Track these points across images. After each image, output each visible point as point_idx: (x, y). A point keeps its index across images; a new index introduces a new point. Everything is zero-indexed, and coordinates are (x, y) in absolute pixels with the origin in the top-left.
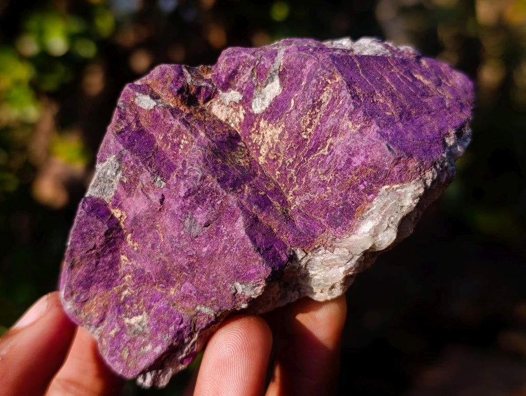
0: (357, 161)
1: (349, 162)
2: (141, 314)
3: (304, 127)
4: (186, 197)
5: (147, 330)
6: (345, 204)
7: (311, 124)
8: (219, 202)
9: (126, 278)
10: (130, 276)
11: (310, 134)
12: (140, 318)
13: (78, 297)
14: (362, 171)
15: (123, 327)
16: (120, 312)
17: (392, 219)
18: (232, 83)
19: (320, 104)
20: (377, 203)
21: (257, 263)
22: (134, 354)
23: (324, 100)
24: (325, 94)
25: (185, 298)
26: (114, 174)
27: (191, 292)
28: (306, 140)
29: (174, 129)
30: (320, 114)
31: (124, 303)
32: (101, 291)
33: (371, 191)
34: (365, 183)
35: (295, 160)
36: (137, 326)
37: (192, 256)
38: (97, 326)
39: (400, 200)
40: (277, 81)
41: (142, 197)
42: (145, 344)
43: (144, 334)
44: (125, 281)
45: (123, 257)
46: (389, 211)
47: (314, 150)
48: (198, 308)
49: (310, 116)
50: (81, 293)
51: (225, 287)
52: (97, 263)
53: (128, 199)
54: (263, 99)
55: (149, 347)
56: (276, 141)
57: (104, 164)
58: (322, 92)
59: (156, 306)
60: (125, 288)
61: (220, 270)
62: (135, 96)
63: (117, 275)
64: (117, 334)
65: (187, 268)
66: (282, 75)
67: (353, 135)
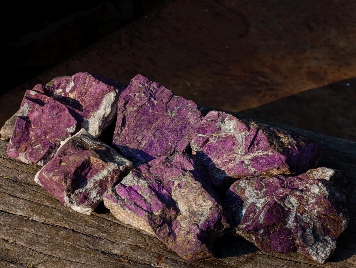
0: (98, 91)
1: (96, 92)
2: (39, 144)
3: (82, 89)
4: (50, 108)
5: (41, 148)
6: (96, 103)
7: (84, 88)
8: (60, 107)
9: (32, 138)
10: (33, 137)
11: (84, 91)
12: (38, 146)
13: (17, 146)
14: (99, 93)
15: (33, 149)
16: (31, 146)
17: (109, 104)
18: (59, 87)
19: (86, 82)
20: (104, 100)
21: (73, 120)
22: (37, 154)
23: (87, 81)
24: (87, 80)
25: (52, 137)
26: (27, 109)
27: (53, 135)
28: (83, 93)
29: (43, 98)
30: (86, 85)
31: (32, 144)
32: (24, 143)
33: (102, 98)
34: (101, 96)
35: (80, 99)
36: (37, 148)
37: (53, 124)
38: (24, 152)
39: (110, 97)
40: (73, 82)
41: (36, 112)
42: (41, 151)
43: (40, 149)
44: (32, 139)
45: (31, 132)
46: (108, 101)
47: (86, 94)
48: (56, 139)
49: (84, 86)
50: (18, 145)
51: (64, 130)
52: (23, 134)
53: (32, 115)
54: (69, 88)
55: (42, 152)
56: (74, 96)
57: (23, 107)
58: (86, 79)
59: (43, 142)
60: (32, 141)
61: (62, 125)
62: (30, 92)
63: (29, 138)
64: (31, 151)
65: (52, 128)
66: (74, 81)
67: (96, 85)
